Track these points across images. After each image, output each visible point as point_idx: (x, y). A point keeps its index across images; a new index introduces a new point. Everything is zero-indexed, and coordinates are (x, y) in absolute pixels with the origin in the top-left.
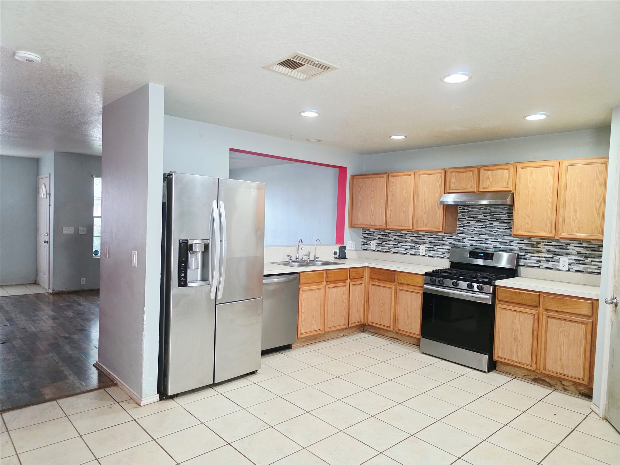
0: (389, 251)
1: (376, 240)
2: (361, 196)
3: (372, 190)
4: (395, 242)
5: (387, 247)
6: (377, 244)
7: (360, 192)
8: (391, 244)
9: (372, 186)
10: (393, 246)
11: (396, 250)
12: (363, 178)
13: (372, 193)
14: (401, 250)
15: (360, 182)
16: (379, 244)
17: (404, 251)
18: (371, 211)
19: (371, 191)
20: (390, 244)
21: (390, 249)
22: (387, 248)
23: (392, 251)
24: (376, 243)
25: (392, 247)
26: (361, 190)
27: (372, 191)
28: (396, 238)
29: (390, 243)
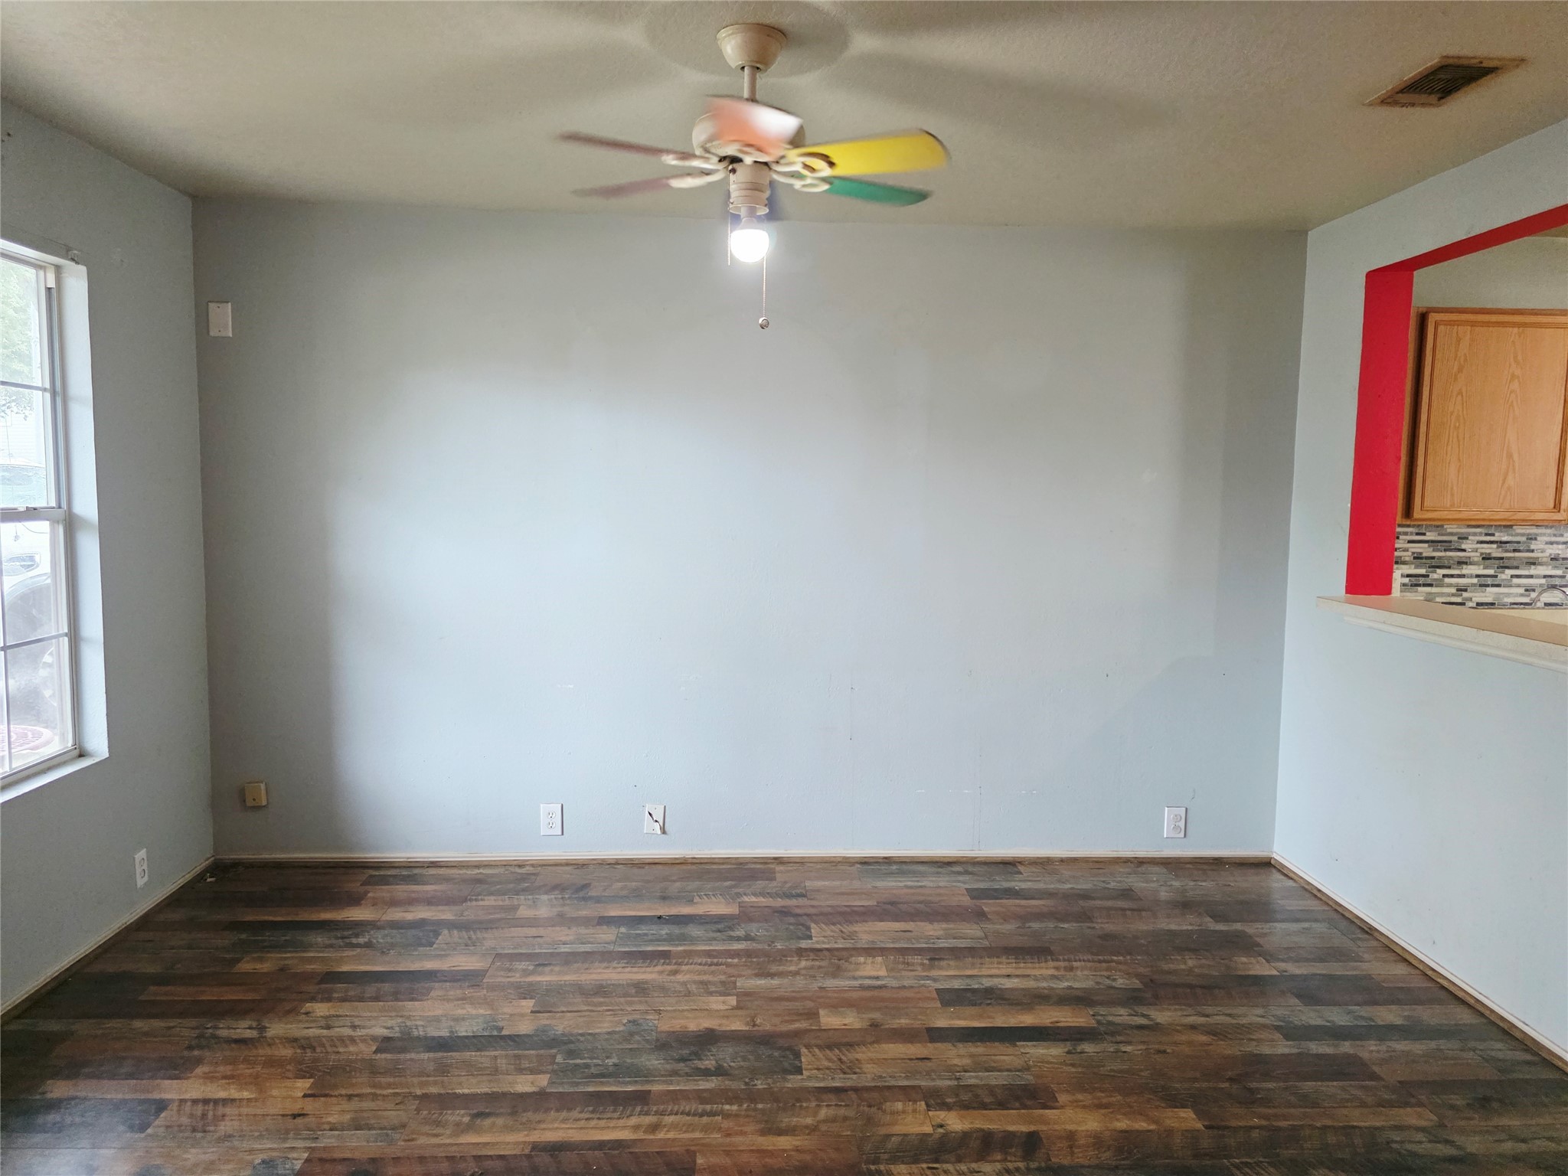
0: (1459, 600)
1: (1404, 563)
2: (1460, 393)
3: (1518, 372)
4: (1485, 568)
5: (1450, 585)
6: (1406, 580)
7: (1456, 379)
8: (1471, 576)
9: (1515, 357)
10: (1475, 581)
11: (1489, 595)
12: (1473, 324)
13: (1515, 385)
14: (1508, 595)
15: (1459, 340)
16: (1413, 579)
17: (1522, 595)
18: (1510, 456)
19: (1513, 377)
20: (1463, 576)
21: (1465, 595)
22: (1453, 590)
23: (1470, 599)
24: (1402, 576)
25: (1474, 585)
26: (1460, 370)
27: (1518, 377)
28: (1488, 551)
29: (1464, 572)
